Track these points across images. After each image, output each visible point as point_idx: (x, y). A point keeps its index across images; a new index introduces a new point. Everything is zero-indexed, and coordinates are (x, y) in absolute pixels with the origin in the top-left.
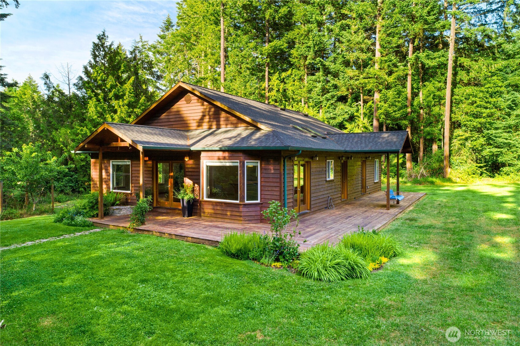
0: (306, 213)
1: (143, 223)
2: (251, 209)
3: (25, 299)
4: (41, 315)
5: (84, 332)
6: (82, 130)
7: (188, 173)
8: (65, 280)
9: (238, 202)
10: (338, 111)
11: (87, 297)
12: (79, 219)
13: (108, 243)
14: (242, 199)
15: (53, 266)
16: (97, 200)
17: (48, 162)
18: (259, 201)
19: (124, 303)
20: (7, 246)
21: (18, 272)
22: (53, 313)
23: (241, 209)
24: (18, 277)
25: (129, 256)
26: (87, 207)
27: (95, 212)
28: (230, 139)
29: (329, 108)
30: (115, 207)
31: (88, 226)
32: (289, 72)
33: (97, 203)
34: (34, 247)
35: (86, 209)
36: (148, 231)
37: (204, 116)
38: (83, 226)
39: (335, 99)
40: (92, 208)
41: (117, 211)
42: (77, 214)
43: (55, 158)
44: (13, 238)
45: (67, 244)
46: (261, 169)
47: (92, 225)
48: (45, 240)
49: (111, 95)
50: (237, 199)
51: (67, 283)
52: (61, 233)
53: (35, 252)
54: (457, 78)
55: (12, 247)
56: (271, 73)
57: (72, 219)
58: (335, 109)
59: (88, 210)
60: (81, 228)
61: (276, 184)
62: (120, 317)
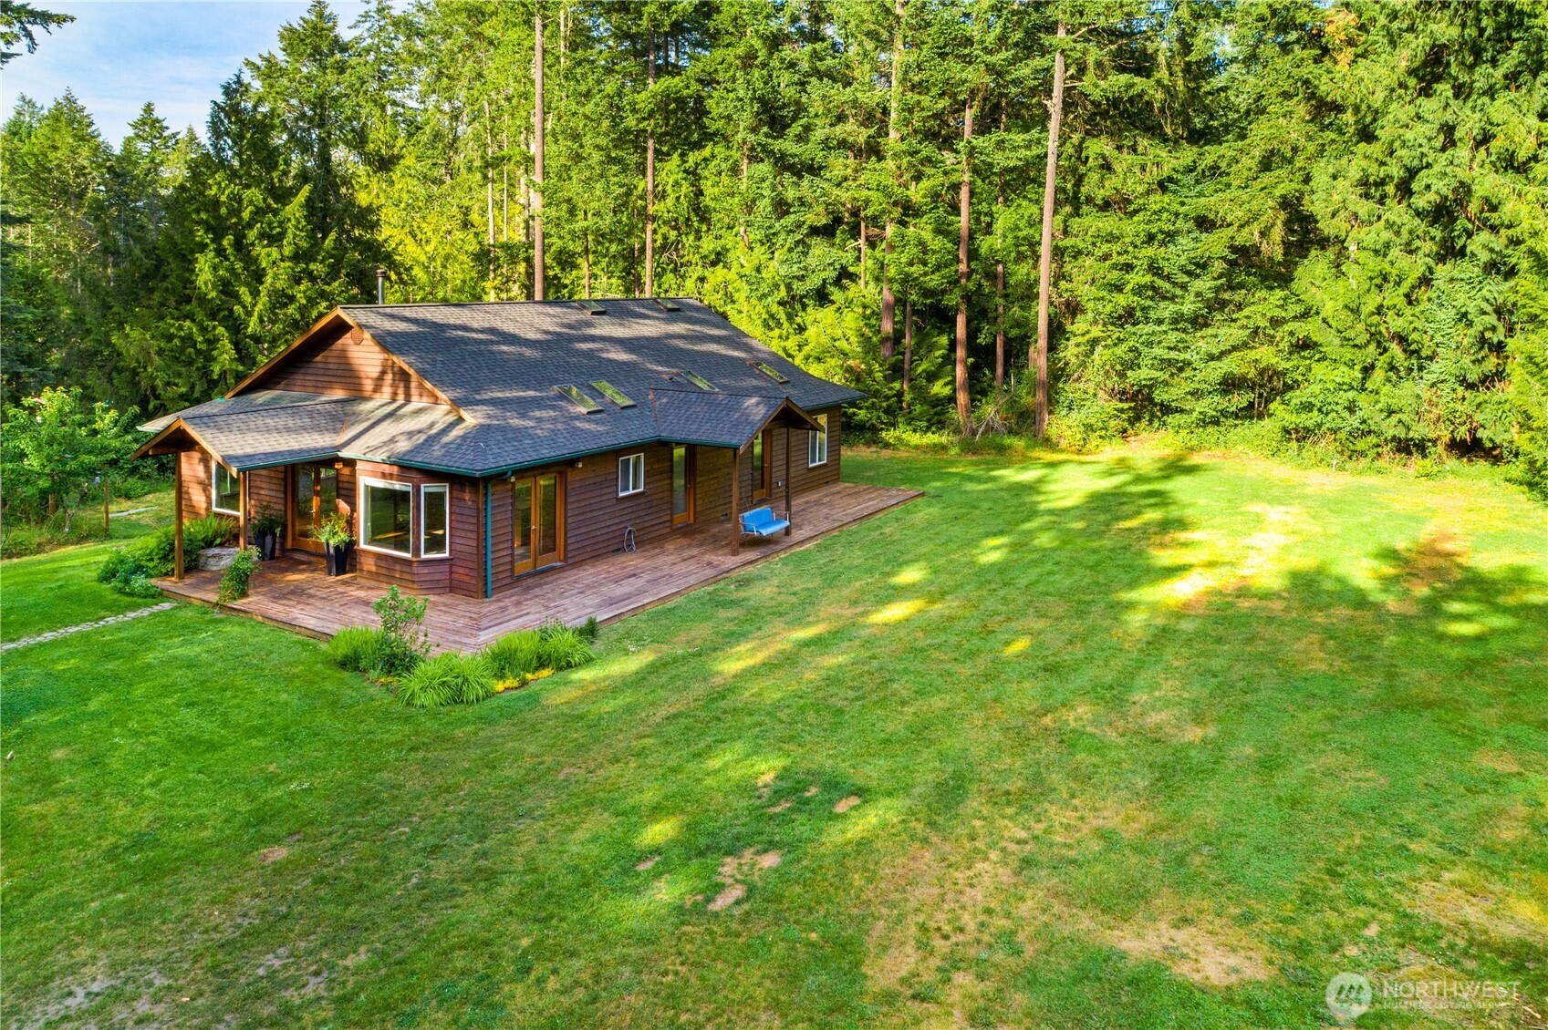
0: (553, 569)
1: (244, 594)
2: (432, 569)
3: (37, 728)
4: (53, 746)
5: (96, 764)
6: (181, 328)
7: (343, 492)
8: (89, 703)
9: (408, 556)
10: (811, 261)
11: (111, 726)
12: (139, 582)
13: (171, 637)
14: (417, 552)
15: (78, 681)
16: (172, 545)
17: (96, 426)
18: (446, 555)
19: (154, 733)
20: (12, 640)
21: (29, 691)
22: (68, 744)
23: (416, 569)
24: (29, 698)
25: (191, 664)
26: (156, 558)
27: (170, 566)
28: (410, 434)
29: (790, 250)
30: (211, 552)
31: (153, 596)
32: (707, 152)
33: (172, 550)
34: (54, 644)
35: (152, 560)
36: (245, 612)
37: (383, 373)
38: (145, 597)
39: (804, 230)
40: (165, 558)
41: (212, 561)
42: (134, 573)
43: (113, 414)
44: (23, 625)
45: (108, 638)
46: (451, 498)
47: (161, 594)
48: (74, 629)
49: (252, 235)
50: (408, 551)
51: (93, 706)
52: (102, 613)
53: (57, 654)
54: (1082, 189)
55: (21, 644)
56: (663, 154)
57: (127, 581)
58: (805, 254)
59: (156, 561)
60: (140, 600)
61: (471, 527)
62: (141, 748)
